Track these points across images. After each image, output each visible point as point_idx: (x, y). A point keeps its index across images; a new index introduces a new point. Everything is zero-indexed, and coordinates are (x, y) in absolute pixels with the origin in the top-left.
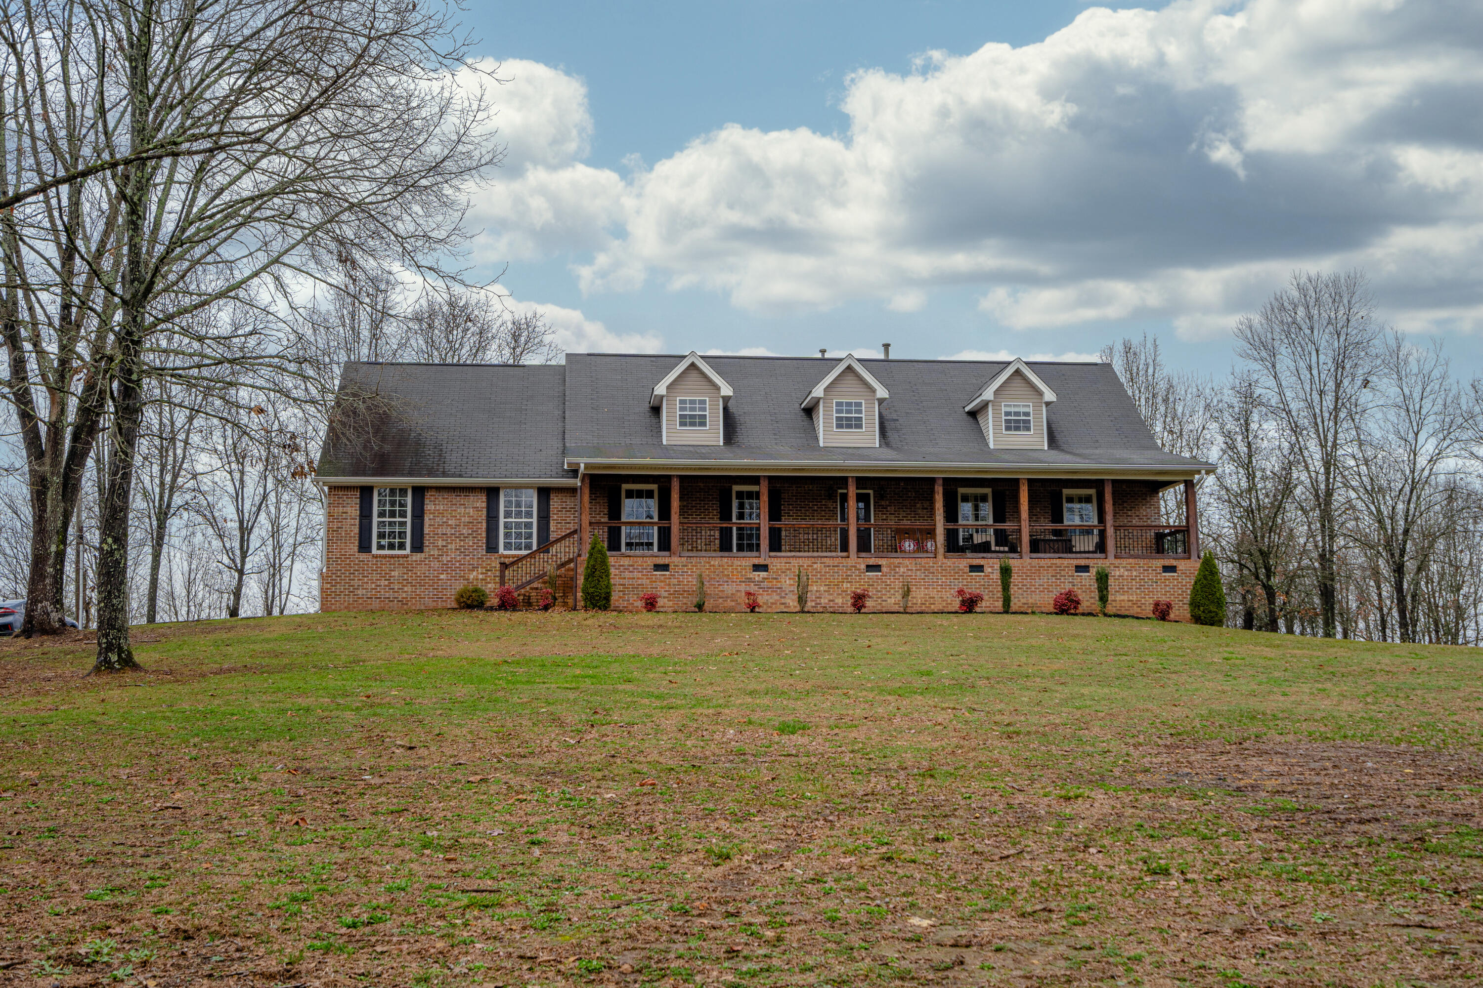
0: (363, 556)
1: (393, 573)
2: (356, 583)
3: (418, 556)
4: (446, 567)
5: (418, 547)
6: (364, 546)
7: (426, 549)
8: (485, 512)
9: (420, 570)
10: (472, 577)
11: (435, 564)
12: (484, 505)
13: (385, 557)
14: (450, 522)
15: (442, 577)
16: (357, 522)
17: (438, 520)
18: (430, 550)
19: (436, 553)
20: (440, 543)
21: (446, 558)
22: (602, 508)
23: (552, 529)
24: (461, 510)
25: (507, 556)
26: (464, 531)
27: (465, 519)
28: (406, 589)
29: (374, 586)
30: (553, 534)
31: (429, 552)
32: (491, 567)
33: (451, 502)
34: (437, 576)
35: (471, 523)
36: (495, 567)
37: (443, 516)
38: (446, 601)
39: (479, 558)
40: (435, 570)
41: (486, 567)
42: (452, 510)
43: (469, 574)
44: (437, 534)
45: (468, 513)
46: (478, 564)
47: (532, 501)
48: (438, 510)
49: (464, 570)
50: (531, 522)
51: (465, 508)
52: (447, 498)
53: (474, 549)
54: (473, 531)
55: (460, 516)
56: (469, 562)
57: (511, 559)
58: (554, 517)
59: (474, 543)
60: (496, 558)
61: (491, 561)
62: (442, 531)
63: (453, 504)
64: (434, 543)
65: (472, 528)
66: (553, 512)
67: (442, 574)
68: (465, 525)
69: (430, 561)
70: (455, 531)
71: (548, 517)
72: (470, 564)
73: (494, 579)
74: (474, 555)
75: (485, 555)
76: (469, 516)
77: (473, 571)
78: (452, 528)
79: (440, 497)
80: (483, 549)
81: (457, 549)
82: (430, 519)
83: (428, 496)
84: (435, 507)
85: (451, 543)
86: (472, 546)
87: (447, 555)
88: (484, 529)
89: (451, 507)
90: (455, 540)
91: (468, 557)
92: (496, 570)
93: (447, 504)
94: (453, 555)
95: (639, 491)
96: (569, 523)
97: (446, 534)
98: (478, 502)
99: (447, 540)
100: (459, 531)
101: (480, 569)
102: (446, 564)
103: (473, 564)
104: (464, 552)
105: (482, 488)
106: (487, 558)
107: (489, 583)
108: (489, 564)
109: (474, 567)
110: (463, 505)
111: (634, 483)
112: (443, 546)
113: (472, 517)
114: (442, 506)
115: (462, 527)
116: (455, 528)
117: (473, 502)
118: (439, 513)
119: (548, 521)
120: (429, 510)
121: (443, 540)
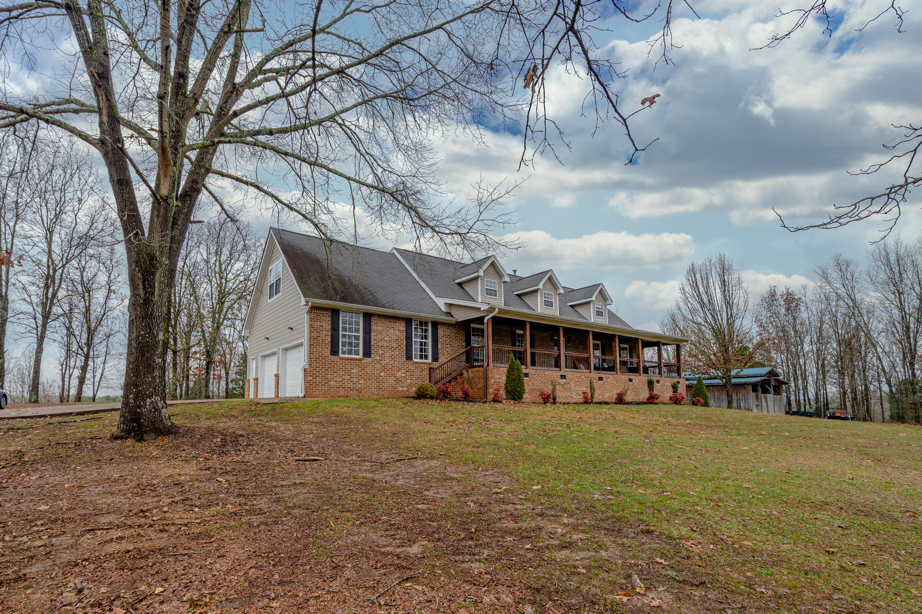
0: (334, 358)
1: (353, 371)
2: (329, 376)
3: (367, 360)
4: (384, 368)
5: (367, 353)
6: (335, 351)
7: (372, 355)
8: (405, 334)
9: (369, 369)
10: (398, 375)
11: (378, 366)
12: (404, 329)
13: (348, 359)
14: (386, 339)
15: (382, 374)
16: (330, 333)
17: (379, 336)
18: (375, 356)
19: (378, 358)
20: (380, 352)
21: (383, 362)
22: (462, 337)
23: (439, 347)
24: (392, 331)
25: (417, 363)
26: (394, 345)
27: (394, 337)
28: (360, 382)
29: (340, 379)
30: (440, 351)
31: (374, 358)
32: (409, 369)
33: (386, 325)
34: (379, 374)
35: (398, 340)
36: (411, 369)
37: (382, 334)
38: (384, 391)
39: (402, 363)
40: (377, 370)
41: (406, 369)
42: (387, 331)
43: (397, 373)
44: (379, 346)
45: (396, 334)
46: (402, 367)
47: (428, 329)
48: (379, 330)
49: (394, 371)
50: (428, 342)
51: (394, 330)
52: (384, 323)
53: (399, 357)
54: (399, 346)
55: (392, 335)
56: (397, 365)
57: (419, 365)
58: (440, 340)
59: (399, 353)
60: (411, 364)
61: (409, 366)
62: (381, 344)
63: (387, 327)
64: (376, 352)
65: (398, 344)
66: (440, 337)
67: (382, 372)
68: (394, 341)
69: (375, 364)
70: (389, 345)
71: (437, 340)
72: (397, 367)
73: (411, 377)
74: (399, 361)
75: (406, 362)
76: (396, 336)
77: (399, 371)
78: (387, 343)
79: (380, 322)
80: (404, 358)
81: (390, 357)
82: (374, 336)
83: (375, 320)
84: (377, 328)
85: (387, 352)
86: (399, 355)
87: (385, 360)
88: (404, 345)
89: (386, 329)
90: (389, 351)
91: (396, 362)
92: (411, 371)
93: (384, 327)
94: (388, 360)
95: (478, 329)
96: (447, 344)
97: (384, 346)
98: (401, 327)
99: (384, 350)
100: (391, 345)
101: (403, 370)
102: (384, 366)
103: (399, 367)
104: (394, 359)
105: (403, 318)
106: (407, 364)
107: (407, 379)
108: (407, 367)
109: (399, 369)
110: (394, 328)
111: (476, 324)
112: (382, 354)
113: (398, 336)
114: (381, 328)
115: (392, 342)
116: (389, 343)
117: (398, 326)
118: (379, 332)
119: (438, 342)
120: (374, 329)
121: (382, 350)
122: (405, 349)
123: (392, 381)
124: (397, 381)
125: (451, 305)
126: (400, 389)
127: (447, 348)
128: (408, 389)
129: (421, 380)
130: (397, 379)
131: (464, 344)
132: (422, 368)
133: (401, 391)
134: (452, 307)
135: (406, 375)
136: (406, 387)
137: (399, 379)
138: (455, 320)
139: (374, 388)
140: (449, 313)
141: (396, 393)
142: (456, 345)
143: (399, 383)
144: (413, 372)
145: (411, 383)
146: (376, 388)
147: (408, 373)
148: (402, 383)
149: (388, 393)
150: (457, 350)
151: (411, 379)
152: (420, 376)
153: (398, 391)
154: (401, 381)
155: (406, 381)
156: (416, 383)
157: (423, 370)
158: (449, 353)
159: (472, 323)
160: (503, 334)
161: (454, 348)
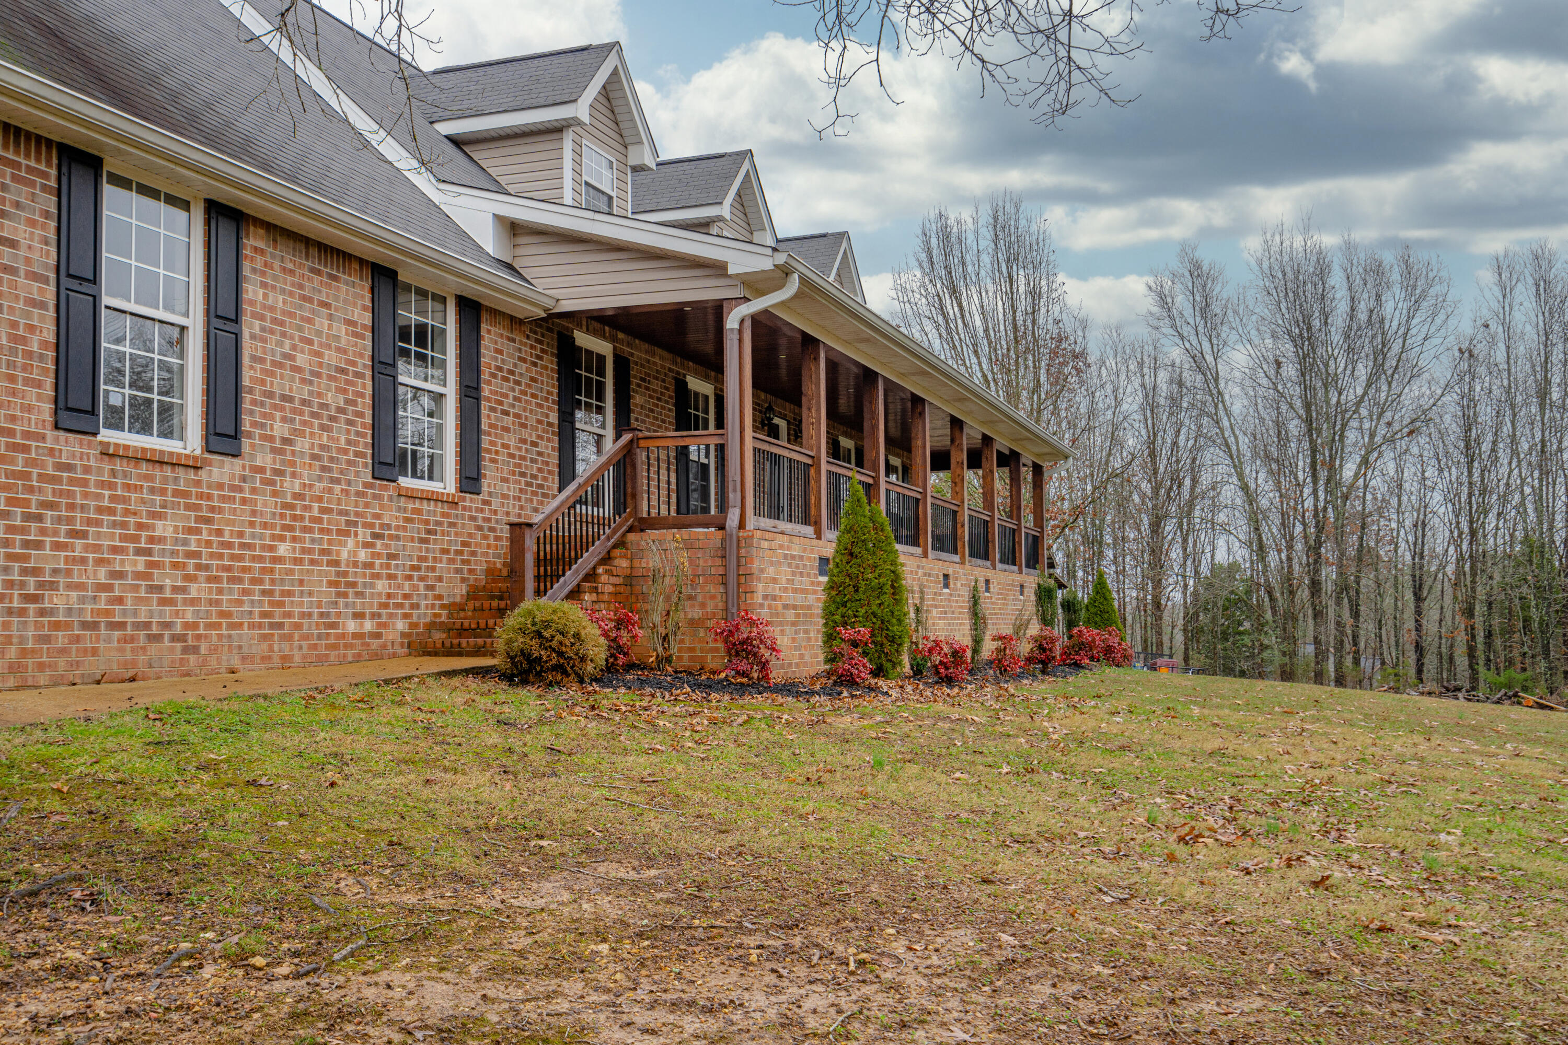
0: (71, 446)
1: (159, 528)
2: (47, 558)
3: (223, 469)
4: (291, 518)
5: (223, 430)
6: (75, 405)
7: (245, 446)
8: (368, 343)
9: (231, 521)
11: (266, 504)
12: (366, 318)
13: (131, 455)
14: (302, 359)
15: (283, 549)
16: (49, 293)
18: (254, 451)
19: (265, 459)
20: (279, 429)
21: (291, 486)
22: (549, 384)
23: (484, 427)
24: (322, 322)
25: (411, 496)
26: (330, 398)
27: (331, 357)
28: (194, 591)
29: (102, 575)
30: (485, 442)
31: (253, 457)
32: (382, 526)
33: (301, 287)
34: (272, 548)
35: (343, 371)
36: (389, 527)
37: (284, 334)
38: (290, 637)
39: (358, 494)
40: (265, 526)
41: (372, 526)
42: (303, 319)
43: (340, 543)
44: (271, 395)
45: (337, 338)
46: (357, 514)
47: (444, 331)
48: (272, 309)
49: (329, 532)
50: (441, 395)
51: (330, 317)
52: (292, 272)
53: (349, 462)
54: (347, 402)
55: (321, 345)
56: (339, 502)
57: (417, 505)
58: (486, 391)
59: (349, 442)
60: (391, 498)
61: (382, 507)
62: (282, 387)
63: (304, 298)
64: (263, 426)
65: (345, 391)
66: (485, 376)
67: (282, 539)
68: (330, 378)
69: (254, 491)
70: (311, 393)
71: (478, 389)
72: (341, 513)
73: (388, 566)
74: (349, 483)
75: (371, 486)
76: (338, 349)
77: (347, 534)
78: (303, 381)
79: (277, 264)
80: (365, 465)
81: (314, 457)
82: (253, 337)
83: (256, 249)
84: (265, 296)
85: (302, 434)
86: (345, 452)
87: (294, 475)
88: (368, 401)
89: (301, 307)
90: (311, 425)
91: (337, 488)
92: (391, 537)
93: (291, 294)
94: (306, 474)
95: (589, 353)
96: (506, 413)
97: (290, 399)
98: (355, 305)
99: (292, 421)
100: (319, 395)
101: (360, 530)
102: (292, 507)
103: (346, 513)
104: (329, 469)
105: (361, 261)
106: (375, 496)
107: (377, 576)
108: (377, 516)
109: (348, 523)
110: (327, 305)
111: (588, 331)
112: (285, 441)
113: (345, 352)
114: (281, 298)
115: (324, 381)
116: (311, 383)
117: (345, 301)
118: (275, 321)
119: (478, 399)
120: (252, 303)
121: (284, 419)
122: (369, 420)
123: (320, 586)
124: (342, 583)
125: (514, 229)
126: (351, 626)
127: (507, 429)
128: (380, 625)
129: (421, 579)
130: (338, 574)
131: (554, 418)
132: (427, 522)
133: (356, 636)
134: (522, 240)
135: (373, 555)
136: (373, 616)
137: (345, 574)
138: (549, 303)
139: (252, 626)
140: (510, 267)
141: (335, 647)
142: (532, 422)
143: (345, 595)
144: (398, 538)
145: (389, 596)
146: (260, 626)
147: (379, 543)
148: (357, 594)
149: (305, 651)
150: (534, 444)
151: (390, 577)
152: (420, 559)
153: (343, 636)
154: (353, 585)
155: (372, 586)
156: (406, 596)
157: (429, 532)
158: (512, 456)
159: (579, 326)
160: (656, 385)
161: (525, 434)
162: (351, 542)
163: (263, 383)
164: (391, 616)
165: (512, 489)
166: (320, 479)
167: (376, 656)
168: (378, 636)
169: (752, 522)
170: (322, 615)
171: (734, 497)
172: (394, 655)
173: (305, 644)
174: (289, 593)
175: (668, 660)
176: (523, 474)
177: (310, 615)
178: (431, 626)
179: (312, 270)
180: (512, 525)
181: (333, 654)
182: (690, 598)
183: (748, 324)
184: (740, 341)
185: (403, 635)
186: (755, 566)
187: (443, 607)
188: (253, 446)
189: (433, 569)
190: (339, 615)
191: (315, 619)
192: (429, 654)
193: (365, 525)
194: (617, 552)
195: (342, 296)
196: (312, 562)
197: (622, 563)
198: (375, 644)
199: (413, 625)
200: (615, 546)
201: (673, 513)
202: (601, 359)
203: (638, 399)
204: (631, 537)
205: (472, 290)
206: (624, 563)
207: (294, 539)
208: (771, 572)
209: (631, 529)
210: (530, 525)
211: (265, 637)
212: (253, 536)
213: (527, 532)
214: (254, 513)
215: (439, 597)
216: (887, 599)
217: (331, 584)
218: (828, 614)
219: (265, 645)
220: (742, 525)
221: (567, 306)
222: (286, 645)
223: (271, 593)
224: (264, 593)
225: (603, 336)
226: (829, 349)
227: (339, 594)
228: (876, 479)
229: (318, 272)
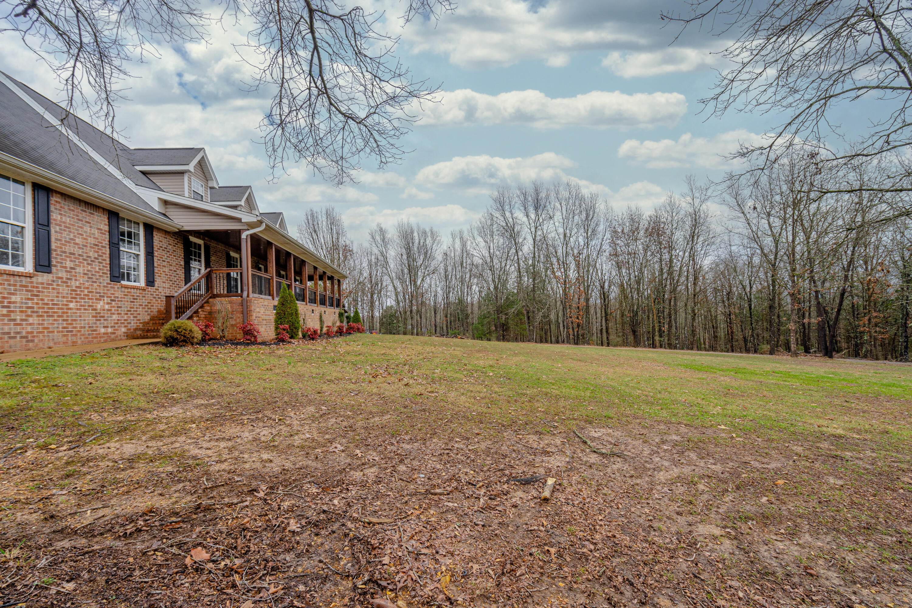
1: (13, 298)
3: (43, 277)
4: (75, 294)
5: (43, 264)
7: (54, 269)
8: (107, 236)
9: (48, 296)
10: (99, 307)
11: (65, 290)
12: (107, 228)
14: (78, 240)
15: (72, 305)
17: (65, 234)
18: (58, 271)
19: (64, 275)
20: (69, 264)
21: (74, 284)
22: (180, 253)
23: (155, 265)
24: (87, 228)
25: (126, 287)
26: (91, 254)
27: (91, 240)
28: (31, 320)
30: (156, 270)
31: (57, 274)
32: (115, 297)
33: (77, 216)
34: (67, 305)
35: (96, 245)
36: (118, 297)
37: (70, 232)
38: (76, 335)
39: (104, 286)
40: (64, 297)
41: (110, 297)
42: (78, 227)
43: (97, 303)
44: (65, 252)
45: (94, 234)
46: (104, 293)
47: (138, 234)
48: (64, 223)
49: (92, 299)
50: (138, 255)
51: (91, 227)
52: (73, 211)
53: (100, 276)
54: (99, 256)
55: (87, 236)
56: (96, 289)
57: (129, 290)
58: (156, 254)
59: (100, 269)
60: (118, 288)
61: (114, 291)
62: (70, 250)
63: (79, 220)
64: (61, 263)
65: (98, 252)
66: (155, 249)
67: (71, 302)
68: (91, 247)
69: (58, 285)
70: (83, 252)
71: (153, 253)
72: (97, 293)
73: (118, 310)
74: (100, 283)
75: (110, 284)
76: (94, 238)
77: (100, 300)
78: (79, 248)
79: (66, 207)
80: (107, 277)
81: (85, 274)
82: (56, 232)
83: (56, 202)
84: (61, 218)
85: (79, 266)
86: (99, 272)
87: (76, 280)
88: (108, 255)
89: (77, 223)
90: (83, 263)
91: (95, 284)
92: (118, 301)
93: (73, 218)
94: (81, 280)
95: (195, 243)
96: (164, 261)
97: (74, 254)
98: (101, 223)
99: (75, 261)
100: (86, 253)
101: (105, 298)
102: (75, 291)
103: (100, 293)
104: (92, 278)
105: (104, 209)
106: (111, 287)
107: (114, 314)
108: (113, 294)
109: (100, 296)
110: (89, 223)
111: (194, 237)
112: (71, 268)
113: (97, 239)
114: (68, 219)
115: (89, 248)
116: (83, 249)
117: (97, 222)
118: (66, 227)
119: (153, 256)
120: (55, 220)
121: (71, 261)
122: (108, 262)
123: (89, 317)
124: (98, 316)
125: (166, 203)
126: (103, 330)
127: (165, 266)
128: (114, 330)
129: (131, 314)
130: (96, 313)
131: (182, 263)
132: (133, 296)
133: (104, 334)
134: (168, 206)
135: (111, 307)
136: (112, 327)
137: (99, 313)
138: (180, 227)
139: (58, 332)
140: (164, 215)
141: (95, 338)
142: (174, 264)
143: (100, 320)
144: (121, 301)
145: (118, 320)
146: (62, 332)
147: (113, 303)
148: (105, 320)
149: (83, 339)
150: (175, 271)
151: (118, 314)
152: (131, 308)
153: (99, 334)
154: (103, 317)
155: (111, 317)
156: (125, 320)
157: (134, 299)
158: (167, 275)
159: (191, 235)
160: (219, 254)
161: (171, 268)
162: (101, 303)
163: (61, 248)
164: (119, 327)
165: (167, 285)
166: (88, 281)
167: (113, 340)
168: (114, 333)
169: (251, 295)
170: (90, 327)
171: (245, 288)
172: (121, 339)
173: (82, 337)
174: (75, 320)
175: (224, 337)
176: (171, 281)
177: (84, 327)
178: (136, 330)
179: (82, 210)
180: (166, 296)
181: (95, 340)
182: (231, 318)
183: (249, 237)
184: (247, 242)
185: (124, 333)
186: (253, 308)
187: (140, 323)
188: (57, 270)
189: (136, 311)
190: (97, 327)
191: (87, 328)
192: (135, 338)
193: (107, 297)
194: (206, 305)
195: (96, 220)
196: (85, 309)
197: (207, 308)
198: (113, 336)
199: (128, 329)
200: (205, 303)
201: (226, 292)
202: (200, 246)
203: (213, 258)
204: (211, 300)
205: (149, 221)
206: (208, 308)
207: (77, 302)
208: (258, 310)
209: (210, 298)
210: (173, 297)
211: (64, 336)
212: (58, 301)
213: (172, 299)
214: (58, 293)
215: (139, 320)
216: (294, 317)
217: (93, 317)
218: (276, 321)
219: (65, 338)
220: (248, 296)
221: (186, 228)
222: (74, 339)
223: (67, 320)
224: (64, 320)
225: (200, 238)
226: (275, 245)
227: (97, 320)
228: (291, 283)
229: (85, 211)
